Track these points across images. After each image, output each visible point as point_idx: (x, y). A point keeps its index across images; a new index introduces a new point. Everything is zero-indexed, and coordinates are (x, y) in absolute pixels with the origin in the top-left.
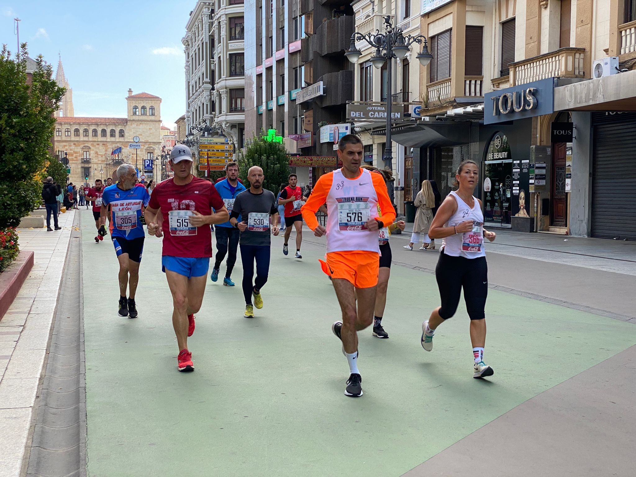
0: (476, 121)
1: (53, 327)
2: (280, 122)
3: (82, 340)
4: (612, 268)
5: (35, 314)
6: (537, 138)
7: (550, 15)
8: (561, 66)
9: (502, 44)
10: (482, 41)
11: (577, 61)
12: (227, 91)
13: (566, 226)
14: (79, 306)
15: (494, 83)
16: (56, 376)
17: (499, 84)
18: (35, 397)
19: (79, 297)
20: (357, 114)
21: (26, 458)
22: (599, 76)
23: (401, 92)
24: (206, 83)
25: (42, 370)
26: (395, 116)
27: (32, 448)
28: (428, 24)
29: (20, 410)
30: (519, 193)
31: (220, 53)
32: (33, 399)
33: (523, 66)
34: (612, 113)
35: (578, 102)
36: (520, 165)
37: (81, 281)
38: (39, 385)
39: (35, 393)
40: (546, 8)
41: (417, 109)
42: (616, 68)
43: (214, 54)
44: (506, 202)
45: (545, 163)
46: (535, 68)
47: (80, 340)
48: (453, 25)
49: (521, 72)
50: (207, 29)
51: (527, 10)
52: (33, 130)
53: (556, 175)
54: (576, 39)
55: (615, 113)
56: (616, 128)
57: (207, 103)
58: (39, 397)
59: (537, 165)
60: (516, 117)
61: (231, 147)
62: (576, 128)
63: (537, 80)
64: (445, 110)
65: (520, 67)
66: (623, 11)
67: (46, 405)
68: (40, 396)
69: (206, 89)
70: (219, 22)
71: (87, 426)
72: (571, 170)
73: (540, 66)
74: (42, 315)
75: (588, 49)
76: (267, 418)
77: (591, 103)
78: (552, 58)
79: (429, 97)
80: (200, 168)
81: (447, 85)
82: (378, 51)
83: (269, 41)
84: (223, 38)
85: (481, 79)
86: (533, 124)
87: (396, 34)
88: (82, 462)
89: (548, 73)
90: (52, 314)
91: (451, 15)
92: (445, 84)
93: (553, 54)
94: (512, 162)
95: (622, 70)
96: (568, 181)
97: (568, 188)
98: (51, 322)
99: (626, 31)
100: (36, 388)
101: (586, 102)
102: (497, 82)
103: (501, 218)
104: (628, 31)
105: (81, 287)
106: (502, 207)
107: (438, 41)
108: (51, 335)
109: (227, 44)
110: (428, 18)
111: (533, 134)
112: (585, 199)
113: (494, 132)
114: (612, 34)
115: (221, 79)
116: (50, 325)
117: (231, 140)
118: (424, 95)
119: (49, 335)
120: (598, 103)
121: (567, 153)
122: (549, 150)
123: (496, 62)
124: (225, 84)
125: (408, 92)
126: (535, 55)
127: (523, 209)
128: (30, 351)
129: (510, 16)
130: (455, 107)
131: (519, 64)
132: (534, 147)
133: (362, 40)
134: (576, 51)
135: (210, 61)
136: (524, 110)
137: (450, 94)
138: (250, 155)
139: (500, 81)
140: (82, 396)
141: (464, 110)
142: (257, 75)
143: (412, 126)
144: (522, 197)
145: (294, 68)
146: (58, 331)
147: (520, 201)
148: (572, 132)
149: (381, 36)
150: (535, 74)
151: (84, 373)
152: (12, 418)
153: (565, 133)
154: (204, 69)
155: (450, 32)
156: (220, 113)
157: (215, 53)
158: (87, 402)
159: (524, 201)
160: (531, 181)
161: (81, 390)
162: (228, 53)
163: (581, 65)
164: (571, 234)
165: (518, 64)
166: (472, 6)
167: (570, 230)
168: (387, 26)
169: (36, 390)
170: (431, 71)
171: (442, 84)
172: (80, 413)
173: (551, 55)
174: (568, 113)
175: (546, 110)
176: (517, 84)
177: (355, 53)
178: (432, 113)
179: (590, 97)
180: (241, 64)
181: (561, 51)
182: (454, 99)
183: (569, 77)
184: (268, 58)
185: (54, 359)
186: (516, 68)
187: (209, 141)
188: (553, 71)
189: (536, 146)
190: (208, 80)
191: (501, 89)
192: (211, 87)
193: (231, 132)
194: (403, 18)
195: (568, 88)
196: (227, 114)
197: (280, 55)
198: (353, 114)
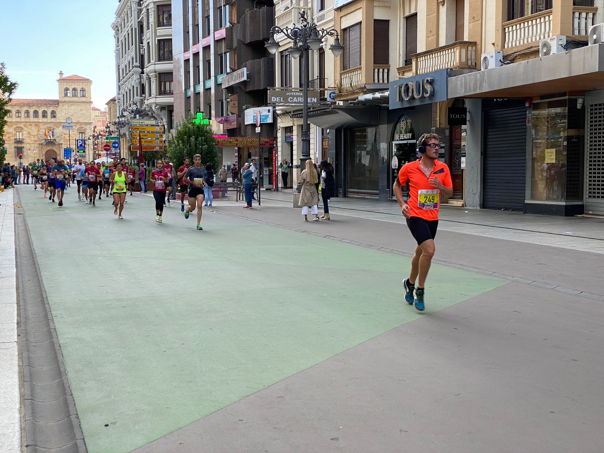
0: (384, 105)
1: (17, 287)
2: (207, 105)
3: (44, 296)
4: (491, 234)
6: (436, 121)
7: (447, 11)
8: (456, 58)
9: (406, 36)
10: (388, 33)
11: (469, 52)
12: (156, 75)
13: (462, 199)
14: (36, 271)
15: (399, 71)
16: (29, 321)
17: (404, 72)
18: (17, 336)
19: (35, 264)
20: (278, 99)
22: (486, 68)
23: (318, 79)
24: (136, 67)
25: (18, 317)
26: (312, 101)
27: (24, 367)
28: (341, 17)
29: (8, 344)
31: (149, 38)
32: (16, 337)
33: (424, 57)
35: (468, 90)
37: (33, 252)
38: (17, 328)
39: (16, 333)
40: (443, 5)
41: (332, 94)
42: (500, 60)
43: (143, 40)
45: (444, 143)
46: (434, 59)
48: (363, 19)
49: (422, 62)
50: (136, 16)
51: (427, 6)
53: (453, 154)
54: (469, 33)
55: (501, 99)
56: (503, 112)
57: (137, 86)
58: (20, 335)
60: (417, 103)
61: (161, 129)
62: (469, 112)
63: (436, 69)
64: (356, 96)
65: (421, 58)
66: (506, 10)
67: (27, 340)
68: (20, 334)
69: (135, 72)
70: (148, 10)
72: (466, 149)
73: (438, 57)
74: (6, 279)
75: (479, 43)
76: (199, 344)
77: (478, 91)
78: (448, 50)
79: (343, 84)
80: (133, 148)
81: (358, 73)
82: (295, 43)
83: (195, 28)
84: (152, 25)
85: (388, 68)
86: (433, 108)
87: (310, 28)
88: (63, 374)
89: (445, 64)
90: (15, 278)
91: (361, 10)
92: (356, 72)
93: (449, 47)
94: (415, 142)
95: (506, 62)
96: (463, 159)
97: (463, 166)
98: (15, 283)
99: (509, 28)
100: (16, 329)
101: (474, 91)
102: (402, 71)
103: (407, 192)
104: (510, 28)
105: (35, 256)
107: (349, 33)
109: (155, 30)
110: (341, 12)
111: (434, 118)
112: (477, 175)
113: (400, 115)
114: (497, 30)
115: (151, 63)
116: (15, 286)
117: (161, 122)
118: (338, 81)
119: (17, 293)
120: (484, 91)
121: (463, 134)
122: (447, 132)
123: (401, 53)
124: (154, 68)
125: (324, 79)
126: (434, 47)
128: (4, 305)
129: (413, 11)
130: (365, 93)
131: (421, 55)
132: (434, 128)
133: (280, 33)
134: (469, 44)
135: (139, 46)
137: (361, 81)
138: (180, 137)
139: (405, 70)
140: (54, 334)
141: (373, 96)
142: (185, 60)
143: (328, 110)
145: (219, 55)
146: (23, 290)
148: (466, 116)
149: (297, 29)
150: (434, 64)
151: (52, 319)
152: (3, 349)
153: (460, 116)
154: (133, 54)
155: (360, 25)
157: (144, 39)
161: (52, 330)
162: (157, 39)
163: (473, 57)
164: (466, 206)
165: (419, 55)
166: (379, 1)
167: (465, 202)
168: (302, 21)
169: (16, 331)
170: (343, 60)
171: (354, 72)
172: (55, 345)
173: (447, 47)
174: (463, 99)
175: (441, 97)
176: (418, 73)
177: (274, 45)
178: (345, 98)
179: (477, 87)
180: (169, 49)
181: (455, 44)
182: (364, 85)
183: (462, 68)
184: (195, 45)
185: (25, 310)
186: (418, 58)
187: (140, 123)
188: (449, 62)
189: (436, 128)
190: (138, 64)
191: (406, 77)
192: (141, 70)
193: (160, 113)
194: (319, 10)
195: (460, 78)
196: (157, 96)
197: (206, 42)
198: (274, 99)
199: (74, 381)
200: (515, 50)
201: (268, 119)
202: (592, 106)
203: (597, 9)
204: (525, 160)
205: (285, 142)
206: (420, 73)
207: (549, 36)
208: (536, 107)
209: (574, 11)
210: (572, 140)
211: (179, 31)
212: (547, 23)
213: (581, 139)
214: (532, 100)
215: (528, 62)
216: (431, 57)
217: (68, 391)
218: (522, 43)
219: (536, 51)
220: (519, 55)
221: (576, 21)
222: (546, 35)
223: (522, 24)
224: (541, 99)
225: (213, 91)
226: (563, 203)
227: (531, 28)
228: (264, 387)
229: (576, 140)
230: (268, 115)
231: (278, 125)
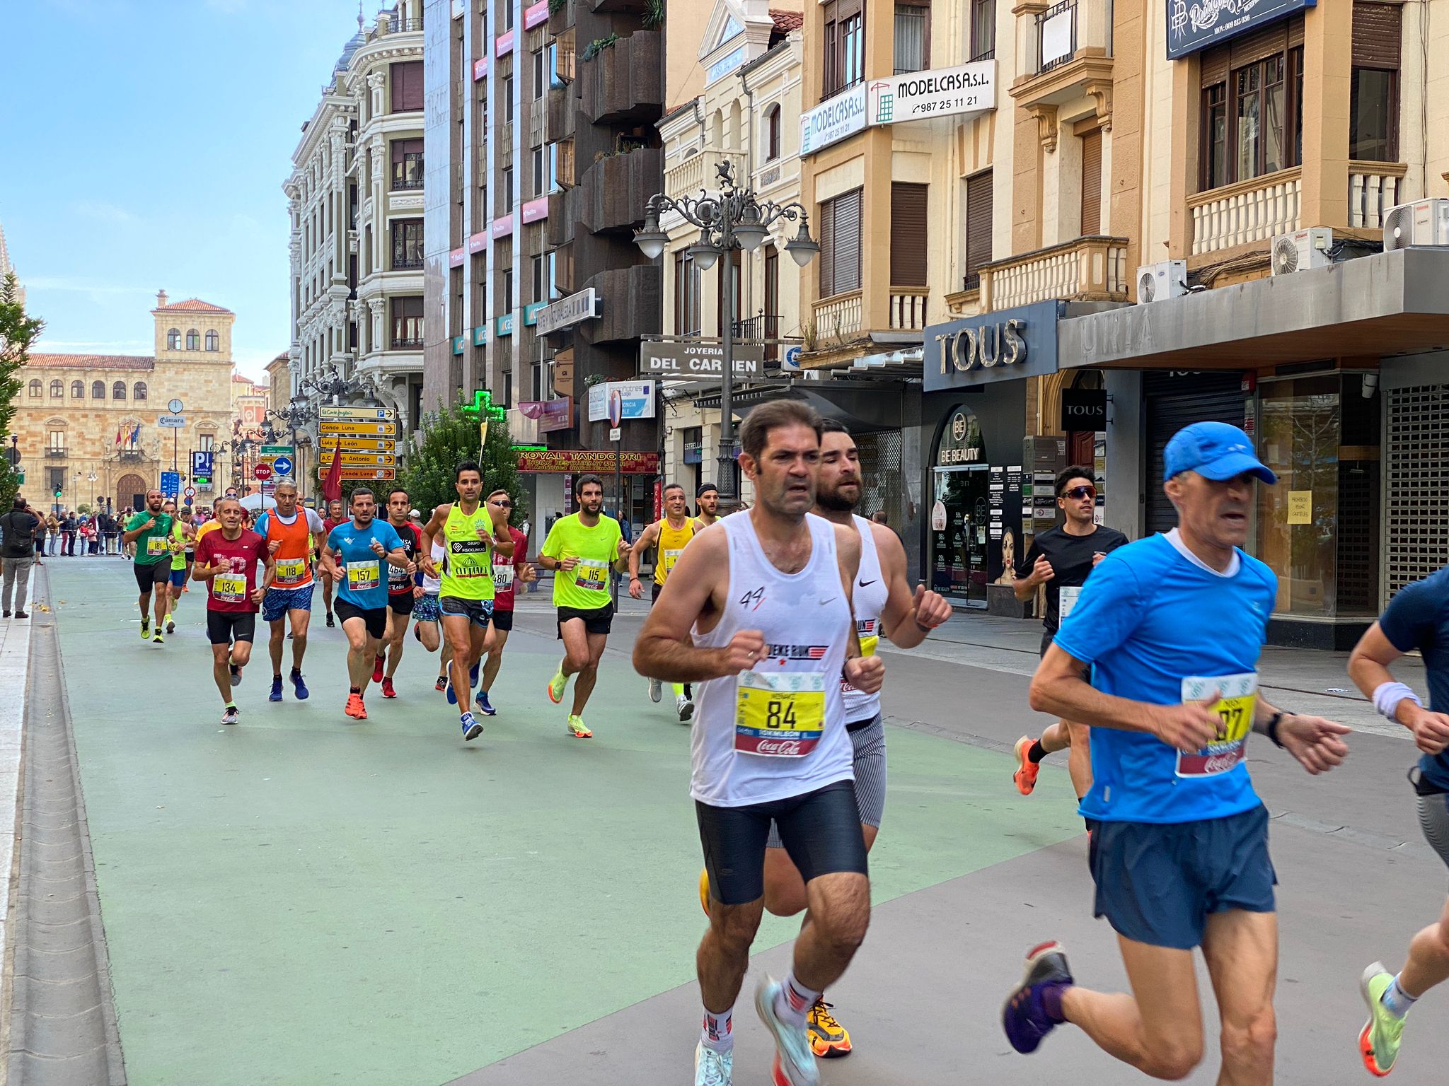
0: (915, 381)
2: (501, 372)
3: (81, 818)
6: (1036, 420)
7: (1061, 166)
8: (1081, 274)
9: (968, 222)
10: (926, 214)
11: (1112, 263)
12: (384, 302)
14: (68, 760)
15: (951, 303)
16: (41, 876)
17: (961, 304)
18: (7, 906)
19: (66, 744)
20: (664, 363)
21: (7, 991)
22: (1148, 299)
23: (761, 316)
24: (338, 282)
25: (13, 866)
26: (745, 367)
28: (815, 175)
30: (1003, 536)
31: (371, 216)
32: (5, 910)
33: (1006, 271)
34: (1182, 373)
35: (1106, 351)
36: (1004, 475)
37: (67, 714)
38: (10, 889)
39: (5, 901)
40: (1052, 151)
41: (794, 354)
42: (1181, 282)
43: (356, 220)
44: (977, 554)
45: (1053, 472)
46: (1030, 275)
47: (77, 818)
48: (866, 179)
49: (1002, 282)
50: (342, 164)
51: (1015, 153)
54: (1112, 218)
55: (1187, 372)
57: (340, 328)
58: (13, 907)
59: (1038, 477)
60: (984, 379)
61: (393, 429)
62: (1112, 401)
63: (1035, 300)
64: (847, 358)
65: (1001, 272)
66: (1196, 167)
67: (29, 918)
68: (15, 905)
69: (337, 296)
70: (369, 150)
71: (107, 946)
72: (1105, 488)
73: (1039, 271)
75: (1134, 240)
77: (1129, 354)
78: (1063, 255)
79: (818, 330)
80: (321, 474)
81: (854, 305)
82: (706, 232)
83: (478, 195)
84: (377, 185)
85: (925, 294)
86: (1029, 390)
87: (741, 199)
88: (105, 995)
90: (16, 774)
91: (862, 158)
92: (850, 302)
93: (1065, 249)
94: (988, 468)
95: (1194, 288)
98: (16, 788)
99: (1201, 207)
100: (6, 893)
101: (1118, 351)
102: (956, 301)
103: (966, 588)
104: (1205, 208)
105: (68, 725)
106: (968, 564)
107: (835, 212)
108: (20, 809)
109: (386, 198)
110: (815, 162)
111: (1030, 413)
113: (951, 405)
114: (1175, 212)
115: (372, 275)
116: (15, 793)
117: (392, 413)
118: (806, 324)
119: (17, 810)
120: (1141, 354)
121: (1097, 453)
122: (1062, 446)
123: (955, 260)
124: (381, 285)
125: (777, 316)
126: (1032, 248)
127: (1010, 569)
129: (983, 166)
130: (870, 351)
131: (1001, 266)
132: (1031, 438)
133: (672, 210)
134: (1112, 243)
135: (347, 234)
136: (1001, 364)
137: (860, 323)
138: (432, 448)
139: (963, 300)
140: (93, 905)
141: (887, 359)
142: (453, 269)
143: (781, 390)
144: (1009, 543)
145: (533, 257)
146: (32, 803)
147: (1005, 552)
148: (1104, 409)
149: (709, 203)
150: (1030, 287)
151: (92, 870)
153: (1090, 411)
154: (333, 252)
155: (860, 194)
156: (369, 349)
157: (359, 217)
158: (103, 913)
159: (1011, 552)
160: (1026, 511)
161: (90, 897)
162: (388, 218)
163: (1121, 273)
165: (997, 266)
166: (905, 141)
168: (723, 182)
169: (7, 897)
170: (821, 275)
171: (844, 302)
172: (93, 929)
173: (1061, 249)
174: (1098, 370)
175: (1044, 366)
176: (994, 308)
177: (656, 237)
178: (823, 363)
179: (1127, 343)
180: (416, 243)
181: (1080, 243)
182: (866, 335)
183: (1094, 299)
184: (476, 233)
185: (33, 849)
186: (993, 273)
187: (341, 415)
188: (1066, 283)
189: (1036, 437)
190: (342, 276)
191: (965, 316)
192: (349, 291)
193: (392, 392)
194: (766, 158)
195: (1086, 323)
196: (385, 352)
197: (502, 228)
198: (655, 363)
199: (128, 1011)
200: (1218, 259)
201: (644, 410)
202: (1396, 391)
203: (1404, 168)
205: (682, 463)
206: (997, 308)
207: (1294, 229)
208: (1269, 391)
209: (1352, 171)
210: (1353, 471)
211: (440, 200)
212: (1290, 199)
213: (1372, 468)
214: (1256, 377)
215: (1242, 288)
216: (1024, 271)
217: (111, 1035)
218: (1231, 243)
219: (1264, 261)
220: (1224, 270)
221: (1357, 195)
222: (1288, 227)
223: (1232, 200)
224: (1278, 374)
225: (516, 341)
226: (1331, 620)
227: (1252, 209)
228: (563, 1031)
229: (1361, 471)
230: (645, 400)
231: (668, 424)
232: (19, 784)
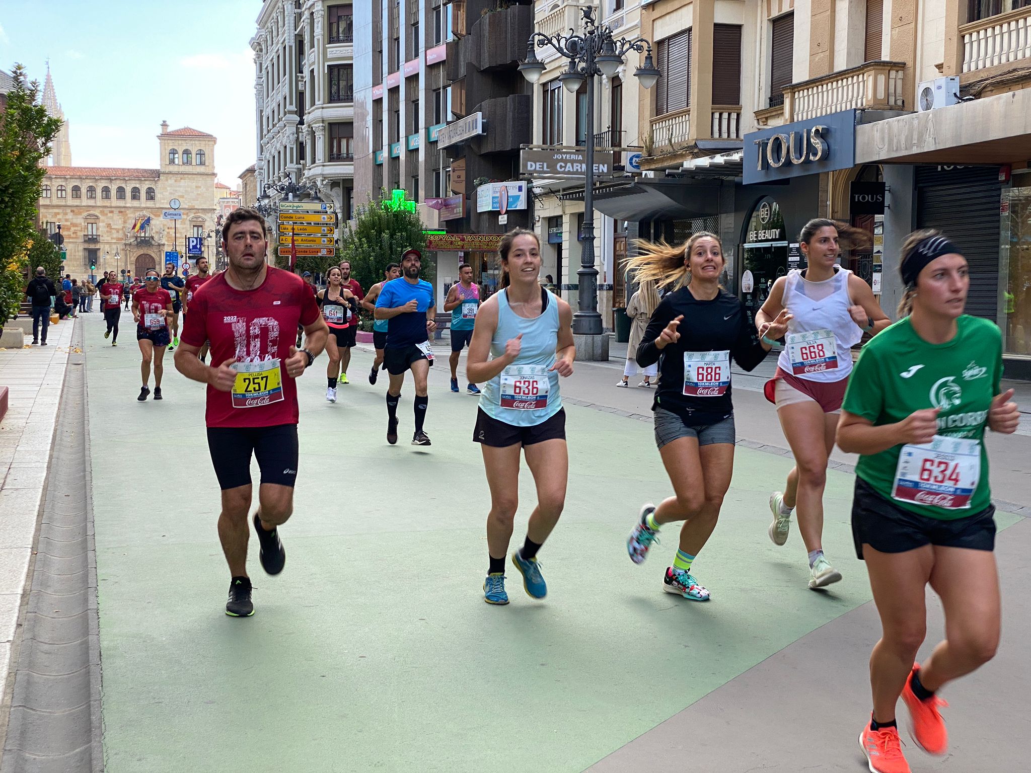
0: (731, 178)
1: (41, 510)
2: (410, 177)
3: (89, 533)
5: (12, 490)
6: (827, 206)
7: (850, 8)
8: (867, 91)
9: (773, 54)
10: (740, 49)
11: (892, 82)
12: (324, 127)
14: (84, 476)
15: (758, 118)
16: (49, 591)
17: (767, 119)
18: (15, 626)
19: (84, 462)
20: (538, 166)
22: (928, 107)
23: (609, 131)
24: (291, 112)
25: (26, 581)
26: (598, 169)
27: (12, 709)
28: (654, 21)
31: (314, 63)
32: (12, 629)
33: (806, 91)
34: (949, 167)
37: (86, 436)
38: (21, 605)
39: (15, 619)
41: (634, 159)
42: (955, 94)
43: (303, 66)
46: (825, 94)
47: (86, 532)
48: (694, 23)
49: (802, 99)
50: (292, 25)
52: (7, 188)
54: (891, 47)
55: (952, 167)
56: (955, 191)
57: (292, 146)
58: (21, 625)
60: (795, 173)
61: (331, 218)
62: (889, 190)
63: (828, 113)
64: (679, 161)
65: (801, 92)
66: (966, 3)
67: (33, 639)
68: (23, 623)
69: (289, 122)
70: (312, 14)
71: (101, 672)
72: (882, 258)
73: (833, 90)
74: (24, 492)
75: (910, 64)
76: (396, 659)
77: (915, 150)
78: (853, 77)
79: (655, 140)
80: (281, 252)
81: (684, 120)
82: (573, 64)
83: (393, 44)
84: (318, 40)
85: (738, 111)
86: (822, 184)
87: (601, 36)
88: (95, 732)
89: (846, 102)
90: (41, 490)
91: (691, 6)
93: (854, 72)
94: (787, 245)
95: (965, 98)
96: (877, 276)
98: (38, 503)
99: (971, 34)
100: (17, 610)
101: (906, 149)
102: (763, 116)
104: (975, 35)
105: (87, 446)
107: (668, 48)
108: (39, 523)
109: (325, 49)
110: (653, 10)
111: (822, 201)
113: (759, 196)
114: (948, 39)
115: (315, 106)
116: (37, 508)
117: (331, 207)
118: (646, 135)
119: (36, 525)
120: (924, 150)
121: (876, 231)
123: (763, 84)
124: (322, 114)
125: (620, 132)
126: (825, 72)
128: (6, 550)
129: (786, 9)
130: (696, 156)
131: (800, 87)
133: (547, 45)
134: (892, 67)
135: (297, 77)
136: (807, 161)
137: (688, 134)
138: (363, 232)
139: (769, 115)
140: (92, 624)
141: (710, 161)
142: (373, 101)
143: (627, 186)
145: (434, 90)
146: (50, 518)
148: (883, 197)
150: (825, 103)
151: (95, 585)
153: (872, 199)
154: (286, 90)
155: (689, 34)
156: (313, 162)
157: (305, 64)
158: (101, 633)
161: (91, 614)
162: (327, 64)
163: (899, 90)
165: (798, 88)
168: (587, 23)
169: (16, 615)
170: (657, 96)
171: (675, 118)
172: (91, 651)
173: (851, 72)
174: (878, 167)
175: (843, 162)
176: (796, 120)
177: (535, 66)
178: (659, 166)
179: (914, 142)
180: (347, 82)
181: (867, 67)
182: (694, 142)
183: (883, 109)
184: (391, 73)
185: (46, 563)
186: (795, 93)
187: (295, 208)
188: (854, 99)
190: (293, 108)
191: (771, 127)
192: (299, 119)
193: (330, 193)
194: (612, 11)
195: (879, 127)
196: (325, 164)
197: (411, 69)
198: (531, 166)
199: (116, 754)
200: (984, 75)
201: (519, 203)
204: (997, 278)
205: (547, 243)
206: (798, 120)
208: (1019, 181)
211: (365, 50)
214: (1011, 170)
215: (1014, 95)
216: (820, 90)
218: (996, 63)
219: (1025, 76)
220: (991, 84)
223: (997, 28)
224: (1028, 167)
225: (422, 153)
227: (1014, 34)
230: (519, 196)
231: (536, 214)
232: (41, 500)
